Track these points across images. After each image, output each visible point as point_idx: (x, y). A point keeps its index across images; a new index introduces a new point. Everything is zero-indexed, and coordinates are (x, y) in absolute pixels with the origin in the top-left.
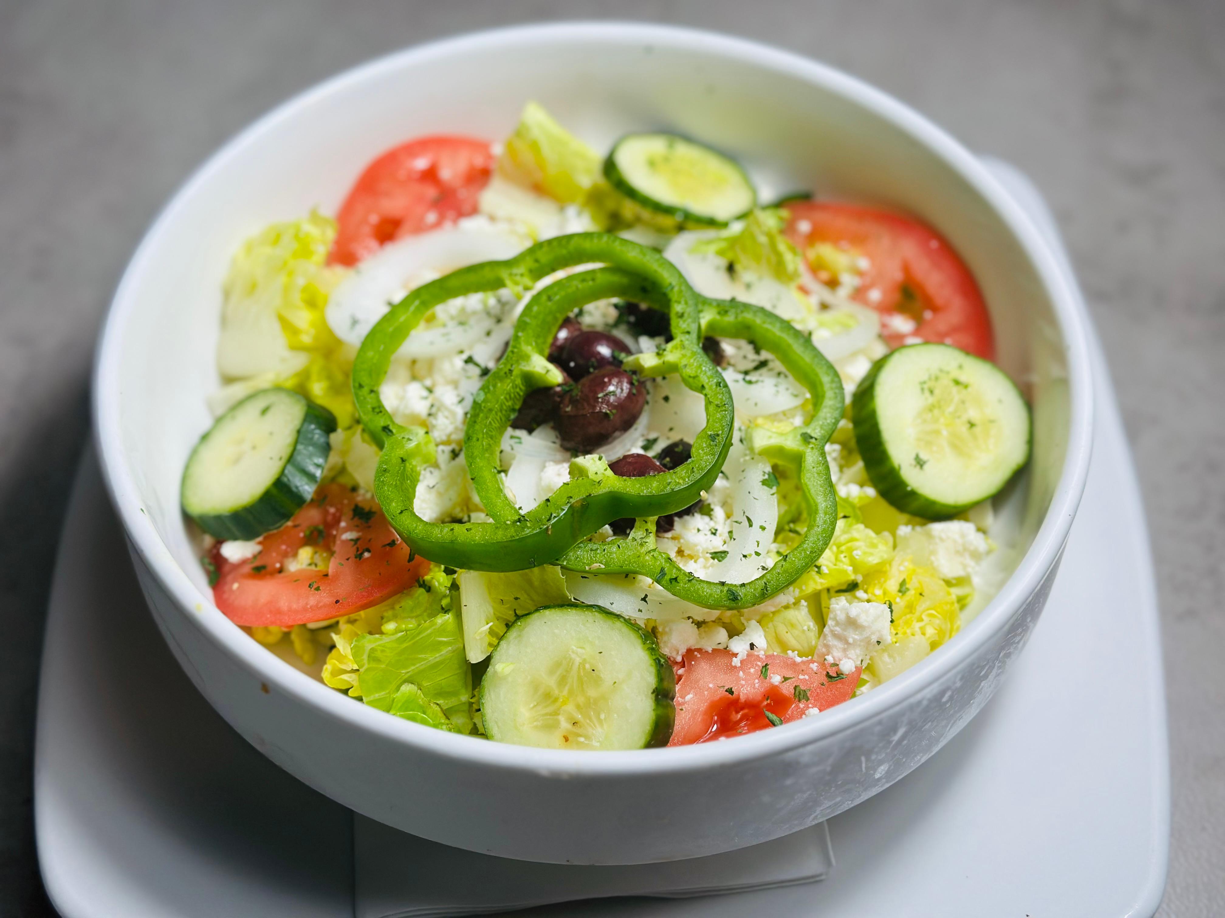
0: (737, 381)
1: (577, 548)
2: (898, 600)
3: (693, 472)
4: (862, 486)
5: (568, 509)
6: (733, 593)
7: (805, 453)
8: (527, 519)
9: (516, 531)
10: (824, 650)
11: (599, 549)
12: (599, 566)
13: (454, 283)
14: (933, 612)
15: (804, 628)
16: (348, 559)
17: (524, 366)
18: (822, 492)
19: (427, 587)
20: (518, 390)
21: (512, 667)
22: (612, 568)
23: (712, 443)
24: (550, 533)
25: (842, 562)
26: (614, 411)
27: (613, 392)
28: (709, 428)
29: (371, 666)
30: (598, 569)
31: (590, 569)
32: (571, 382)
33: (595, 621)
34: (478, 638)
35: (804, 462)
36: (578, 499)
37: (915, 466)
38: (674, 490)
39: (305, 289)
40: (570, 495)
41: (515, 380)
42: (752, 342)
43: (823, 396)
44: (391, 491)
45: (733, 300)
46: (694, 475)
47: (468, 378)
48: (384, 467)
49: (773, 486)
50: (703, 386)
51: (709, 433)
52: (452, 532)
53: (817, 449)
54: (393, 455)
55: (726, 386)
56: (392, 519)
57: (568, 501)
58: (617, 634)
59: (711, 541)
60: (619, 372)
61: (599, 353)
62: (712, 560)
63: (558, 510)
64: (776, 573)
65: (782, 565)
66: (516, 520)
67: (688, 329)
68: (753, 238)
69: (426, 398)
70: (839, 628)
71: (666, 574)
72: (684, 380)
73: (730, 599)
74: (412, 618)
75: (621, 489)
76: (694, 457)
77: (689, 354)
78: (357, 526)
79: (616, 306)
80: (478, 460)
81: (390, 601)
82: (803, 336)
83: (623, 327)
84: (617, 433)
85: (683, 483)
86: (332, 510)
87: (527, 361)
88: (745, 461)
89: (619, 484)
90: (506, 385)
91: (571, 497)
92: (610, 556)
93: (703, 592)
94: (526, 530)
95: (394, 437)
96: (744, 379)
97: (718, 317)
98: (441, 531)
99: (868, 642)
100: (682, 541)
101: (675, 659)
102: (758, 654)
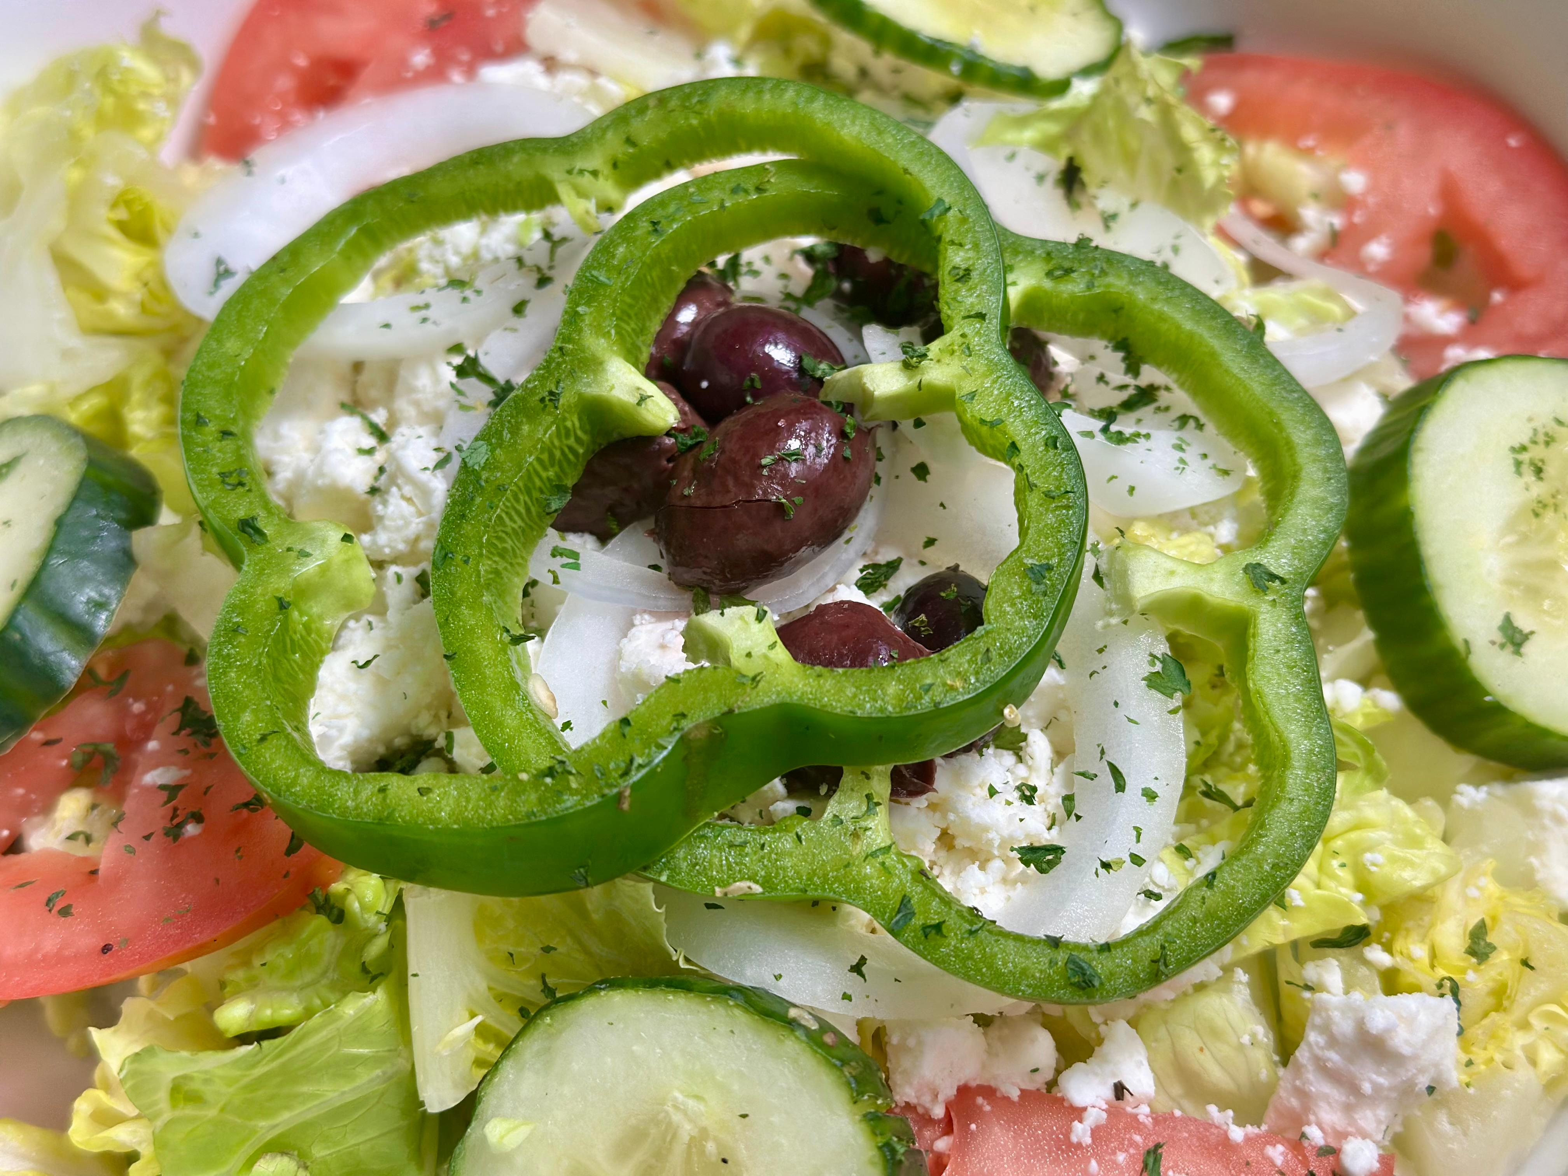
0: (1089, 434)
1: (695, 839)
2: (1471, 976)
3: (989, 660)
4: (1365, 682)
5: (673, 748)
6: (1081, 968)
7: (1255, 616)
8: (569, 768)
9: (540, 801)
10: (1294, 1102)
11: (749, 842)
12: (750, 888)
13: (442, 188)
14: (1555, 1008)
15: (1242, 1040)
16: (147, 838)
17: (589, 385)
18: (1298, 714)
19: (335, 912)
20: (572, 441)
21: (523, 1131)
22: (779, 893)
23: (1034, 587)
24: (626, 806)
25: (1333, 877)
26: (798, 500)
27: (796, 453)
28: (1029, 550)
29: (178, 1113)
30: (745, 894)
31: (726, 894)
32: (700, 425)
33: (732, 1032)
34: (445, 1053)
35: (1254, 636)
36: (701, 720)
37: (1502, 646)
38: (941, 706)
39: (121, 200)
40: (681, 709)
41: (564, 419)
42: (1122, 345)
43: (1296, 476)
44: (244, 682)
45: (1082, 244)
46: (989, 668)
47: (464, 408)
48: (235, 620)
49: (1176, 690)
50: (1014, 445)
51: (1029, 562)
52: (381, 796)
53: (1284, 606)
54: (259, 590)
55: (1070, 447)
56: (240, 755)
57: (675, 724)
58: (786, 1071)
59: (1021, 820)
60: (814, 405)
61: (769, 357)
62: (1022, 866)
63: (650, 749)
64: (1188, 919)
65: (1203, 898)
66: (542, 771)
67: (978, 308)
68: (1123, 111)
69: (370, 452)
70: (1337, 1053)
71: (914, 914)
72: (966, 429)
73: (1072, 984)
74: (292, 990)
75: (809, 699)
76: (990, 623)
77: (980, 366)
78: (185, 752)
79: (809, 256)
80: (465, 611)
81: (240, 945)
82: (1246, 333)
83: (828, 303)
84: (804, 551)
85: (963, 688)
86: (138, 707)
87: (595, 372)
88: (1107, 626)
89: (805, 685)
90: (541, 429)
91: (684, 716)
92: (776, 860)
93: (1005, 964)
94: (565, 797)
95: (268, 546)
96: (1105, 430)
97: (1048, 284)
98: (356, 792)
99: (1407, 1090)
100: (952, 816)
101: (927, 1112)
102: (1135, 1111)
